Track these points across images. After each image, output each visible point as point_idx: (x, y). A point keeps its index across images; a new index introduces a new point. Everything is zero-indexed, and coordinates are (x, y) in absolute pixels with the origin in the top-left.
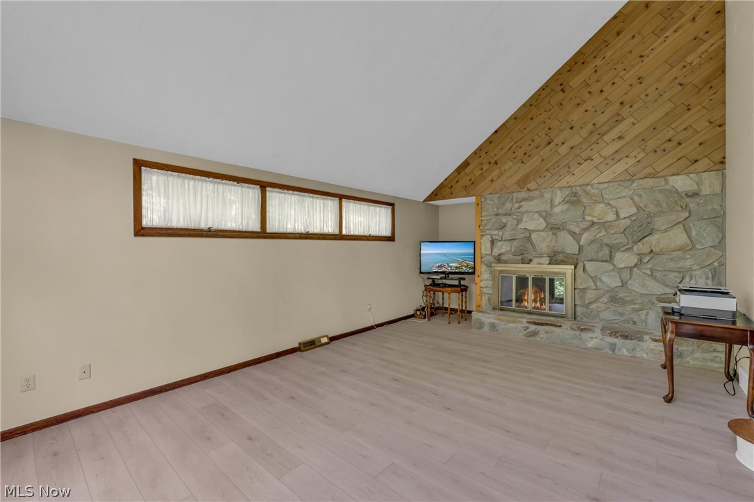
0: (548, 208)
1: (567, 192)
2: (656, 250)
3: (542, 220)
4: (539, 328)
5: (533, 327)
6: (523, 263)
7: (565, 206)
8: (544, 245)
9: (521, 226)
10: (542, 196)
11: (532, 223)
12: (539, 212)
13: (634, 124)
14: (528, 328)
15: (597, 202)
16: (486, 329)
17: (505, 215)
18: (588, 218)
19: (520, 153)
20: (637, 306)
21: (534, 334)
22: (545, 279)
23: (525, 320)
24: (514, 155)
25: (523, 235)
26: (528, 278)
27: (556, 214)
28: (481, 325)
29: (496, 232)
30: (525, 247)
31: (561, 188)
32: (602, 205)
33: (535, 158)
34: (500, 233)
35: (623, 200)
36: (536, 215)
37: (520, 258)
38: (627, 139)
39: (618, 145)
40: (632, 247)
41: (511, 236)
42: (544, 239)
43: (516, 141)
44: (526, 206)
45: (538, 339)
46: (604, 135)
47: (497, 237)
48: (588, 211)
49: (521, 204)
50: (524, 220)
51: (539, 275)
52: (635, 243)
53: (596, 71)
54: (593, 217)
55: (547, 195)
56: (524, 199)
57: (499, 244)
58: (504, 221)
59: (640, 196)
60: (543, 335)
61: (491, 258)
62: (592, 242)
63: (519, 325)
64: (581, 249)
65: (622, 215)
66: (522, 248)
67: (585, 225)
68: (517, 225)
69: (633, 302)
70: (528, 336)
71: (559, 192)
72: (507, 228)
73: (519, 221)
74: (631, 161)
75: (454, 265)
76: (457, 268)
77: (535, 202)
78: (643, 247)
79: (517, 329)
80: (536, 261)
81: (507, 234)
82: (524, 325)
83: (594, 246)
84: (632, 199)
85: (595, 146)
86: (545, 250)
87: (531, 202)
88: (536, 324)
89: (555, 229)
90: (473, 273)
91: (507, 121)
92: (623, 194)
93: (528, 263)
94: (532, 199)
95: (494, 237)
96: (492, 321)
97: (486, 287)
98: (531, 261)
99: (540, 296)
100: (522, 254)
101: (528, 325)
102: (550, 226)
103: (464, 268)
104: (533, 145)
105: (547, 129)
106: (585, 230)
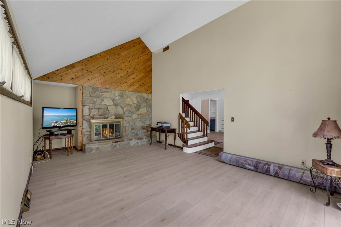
0: (113, 97)
1: (120, 92)
2: (141, 113)
3: (111, 101)
4: (116, 143)
5: (114, 144)
6: (104, 119)
7: (119, 97)
8: (112, 111)
9: (103, 103)
10: (111, 92)
11: (107, 102)
12: (110, 98)
13: (137, 76)
14: (113, 145)
15: (128, 97)
16: (94, 151)
17: (95, 97)
18: (126, 102)
19: (102, 71)
20: (138, 130)
21: (115, 146)
22: (114, 125)
23: (111, 142)
24: (100, 72)
25: (104, 107)
26: (107, 125)
27: (117, 100)
28: (91, 150)
29: (91, 105)
30: (105, 112)
31: (118, 90)
32: (129, 99)
33: (108, 76)
34: (93, 105)
35: (134, 98)
36: (109, 99)
37: (103, 117)
38: (135, 79)
39: (133, 80)
40: (136, 113)
41: (99, 107)
42: (113, 109)
43: (101, 65)
44: (105, 95)
45: (117, 148)
46: (130, 76)
47: (92, 107)
48: (126, 100)
49: (104, 93)
50: (105, 100)
51: (112, 123)
52: (137, 111)
53: (128, 54)
54: (127, 102)
55: (113, 92)
56: (104, 92)
57: (93, 110)
58: (95, 100)
59: (138, 97)
60: (118, 146)
61: (89, 117)
62: (127, 111)
63: (109, 145)
64: (124, 113)
65: (134, 102)
66: (104, 112)
67: (125, 105)
68: (102, 102)
69: (137, 129)
70: (113, 148)
71: (117, 92)
72: (97, 103)
73: (103, 101)
74: (136, 87)
75: (63, 121)
76: (64, 123)
77: (108, 94)
78: (138, 112)
79: (108, 146)
80: (110, 118)
81: (97, 107)
82: (111, 144)
83: (128, 112)
84: (136, 98)
85: (127, 78)
86: (113, 113)
87: (107, 94)
88: (116, 142)
89: (116, 105)
90: (75, 125)
91: (97, 55)
92: (134, 96)
93: (107, 119)
94: (108, 92)
95: (90, 107)
96: (97, 146)
97: (87, 132)
98: (107, 118)
99: (111, 131)
100: (104, 115)
101: (112, 144)
102: (114, 104)
103: (69, 123)
104: (108, 70)
105: (113, 66)
106: (125, 106)
